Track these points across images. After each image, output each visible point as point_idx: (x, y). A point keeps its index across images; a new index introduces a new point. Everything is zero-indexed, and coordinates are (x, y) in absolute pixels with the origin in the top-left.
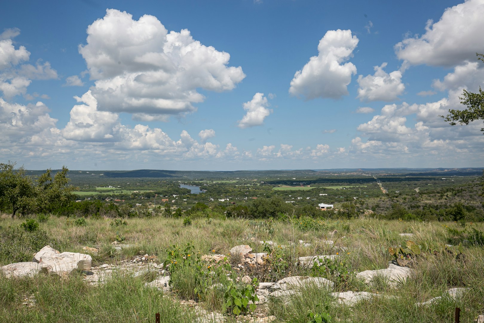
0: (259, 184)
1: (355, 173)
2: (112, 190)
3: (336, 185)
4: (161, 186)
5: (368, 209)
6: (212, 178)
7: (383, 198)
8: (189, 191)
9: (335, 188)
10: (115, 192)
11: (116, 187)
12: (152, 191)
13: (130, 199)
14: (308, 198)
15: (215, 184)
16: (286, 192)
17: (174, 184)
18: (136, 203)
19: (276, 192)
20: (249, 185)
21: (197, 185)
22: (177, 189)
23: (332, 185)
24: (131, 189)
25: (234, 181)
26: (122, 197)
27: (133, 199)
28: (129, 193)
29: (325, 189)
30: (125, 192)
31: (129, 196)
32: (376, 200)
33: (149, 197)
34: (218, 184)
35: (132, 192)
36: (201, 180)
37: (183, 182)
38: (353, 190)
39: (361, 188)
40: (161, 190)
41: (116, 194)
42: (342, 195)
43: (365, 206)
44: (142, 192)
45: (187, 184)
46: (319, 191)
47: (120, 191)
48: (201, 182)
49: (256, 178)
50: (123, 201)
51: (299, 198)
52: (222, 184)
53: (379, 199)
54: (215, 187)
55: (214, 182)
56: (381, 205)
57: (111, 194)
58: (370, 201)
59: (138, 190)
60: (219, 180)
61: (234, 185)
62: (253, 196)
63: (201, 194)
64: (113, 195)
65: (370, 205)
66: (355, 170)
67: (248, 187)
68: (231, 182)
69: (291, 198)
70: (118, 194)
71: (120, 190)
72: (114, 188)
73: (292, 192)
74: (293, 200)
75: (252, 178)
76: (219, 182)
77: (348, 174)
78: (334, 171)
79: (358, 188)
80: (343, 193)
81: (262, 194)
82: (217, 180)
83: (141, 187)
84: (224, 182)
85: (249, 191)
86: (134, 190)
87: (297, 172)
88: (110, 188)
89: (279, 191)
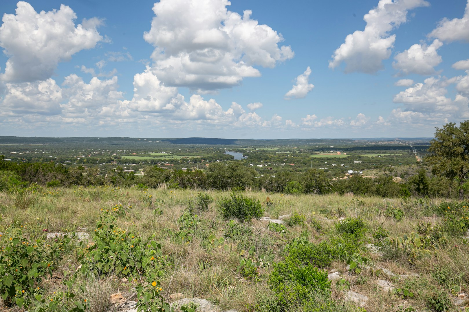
0: (298, 152)
1: (392, 142)
2: (165, 156)
3: (372, 153)
4: (208, 152)
5: (396, 176)
6: (256, 146)
7: (413, 165)
8: (232, 158)
9: (370, 156)
10: (167, 157)
11: (168, 153)
12: (199, 157)
13: (178, 164)
14: (342, 165)
15: (257, 152)
16: (323, 159)
17: (220, 151)
18: (183, 167)
19: (313, 159)
20: (288, 152)
21: (241, 152)
22: (221, 155)
23: (368, 153)
24: (181, 154)
25: (275, 149)
26: (171, 162)
27: (181, 163)
28: (178, 158)
29: (360, 157)
30: (175, 157)
31: (179, 160)
32: (406, 168)
33: (196, 162)
34: (260, 151)
35: (182, 157)
36: (245, 147)
37: (228, 148)
38: (387, 158)
39: (397, 156)
40: (206, 156)
41: (167, 159)
42: (375, 163)
43: (393, 173)
44: (190, 157)
45: (232, 151)
46: (354, 158)
47: (171, 157)
48: (244, 149)
49: (296, 146)
50: (172, 165)
51: (333, 165)
52: (264, 151)
53: (408, 167)
54: (256, 153)
55: (257, 150)
56: (410, 173)
57: (163, 159)
58: (399, 168)
59: (187, 155)
60: (262, 147)
61: (274, 153)
62: (291, 162)
63: (242, 160)
64: (164, 160)
65: (399, 172)
66: (392, 140)
67: (287, 154)
68: (273, 149)
69: (326, 164)
70: (169, 159)
71: (172, 155)
72: (166, 154)
73: (328, 159)
74: (328, 167)
75: (293, 146)
76: (262, 149)
77: (385, 143)
78: (371, 140)
79: (393, 157)
80: (378, 161)
81: (299, 161)
82: (259, 148)
83: (190, 153)
84: (266, 149)
85: (287, 158)
86: (184, 156)
87: (335, 140)
88: (163, 153)
89: (316, 158)
